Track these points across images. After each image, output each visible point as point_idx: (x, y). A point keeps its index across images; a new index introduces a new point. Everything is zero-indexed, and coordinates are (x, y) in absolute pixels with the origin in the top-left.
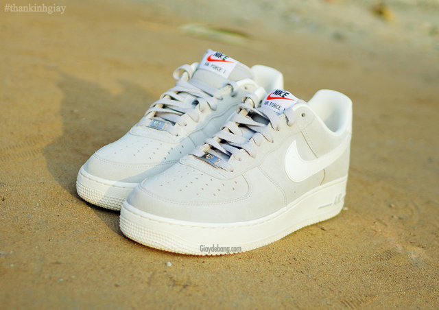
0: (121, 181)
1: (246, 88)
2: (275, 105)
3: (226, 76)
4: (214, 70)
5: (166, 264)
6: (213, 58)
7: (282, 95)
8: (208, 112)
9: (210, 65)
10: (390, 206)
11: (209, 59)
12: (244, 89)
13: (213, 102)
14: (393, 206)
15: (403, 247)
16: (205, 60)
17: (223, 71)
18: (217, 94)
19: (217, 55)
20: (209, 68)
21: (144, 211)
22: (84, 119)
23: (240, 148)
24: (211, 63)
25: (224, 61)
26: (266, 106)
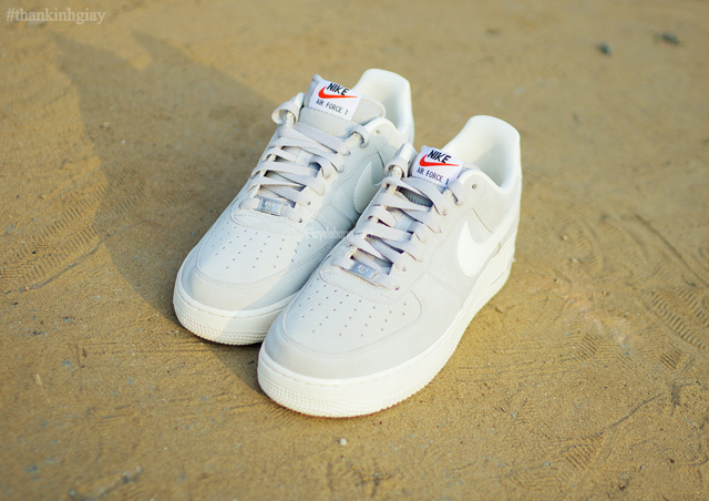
0: (244, 309)
1: (378, 132)
2: (434, 176)
3: (349, 117)
4: (331, 111)
5: (339, 442)
6: (327, 92)
7: (441, 159)
8: (335, 176)
9: (325, 104)
10: (562, 239)
11: (321, 94)
12: (375, 134)
13: (339, 160)
14: (565, 238)
15: (603, 322)
16: (316, 96)
17: (343, 111)
18: (342, 149)
19: (331, 87)
20: (323, 108)
21: (297, 372)
22: (123, 142)
23: (401, 252)
24: (326, 100)
25: (343, 96)
26: (420, 175)
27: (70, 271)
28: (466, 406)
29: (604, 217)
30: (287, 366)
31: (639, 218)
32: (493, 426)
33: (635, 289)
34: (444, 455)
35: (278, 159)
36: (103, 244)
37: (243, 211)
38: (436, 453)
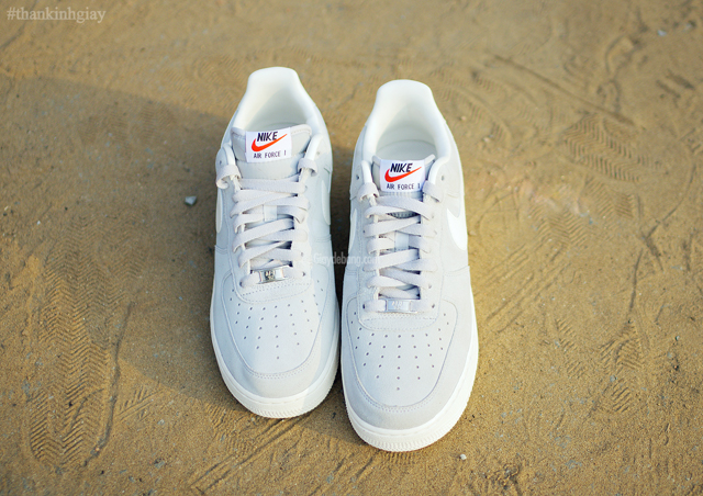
2: (406, 187)
6: (259, 144)
7: (405, 169)
8: (306, 216)
9: (263, 156)
11: (255, 148)
12: (318, 157)
13: (303, 201)
14: (463, 118)
16: (250, 152)
17: (282, 153)
18: (300, 189)
19: (260, 137)
20: (263, 159)
23: (418, 273)
24: (262, 152)
25: (275, 140)
26: (392, 190)
27: (117, 408)
28: (518, 356)
29: (475, 74)
30: (394, 427)
31: (498, 58)
32: (552, 364)
33: (550, 145)
34: (539, 418)
35: (248, 226)
36: (120, 359)
37: (247, 289)
38: (532, 420)
